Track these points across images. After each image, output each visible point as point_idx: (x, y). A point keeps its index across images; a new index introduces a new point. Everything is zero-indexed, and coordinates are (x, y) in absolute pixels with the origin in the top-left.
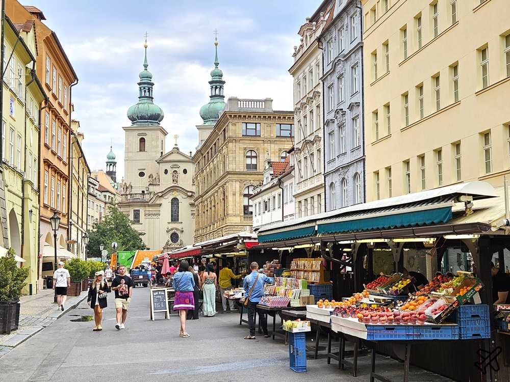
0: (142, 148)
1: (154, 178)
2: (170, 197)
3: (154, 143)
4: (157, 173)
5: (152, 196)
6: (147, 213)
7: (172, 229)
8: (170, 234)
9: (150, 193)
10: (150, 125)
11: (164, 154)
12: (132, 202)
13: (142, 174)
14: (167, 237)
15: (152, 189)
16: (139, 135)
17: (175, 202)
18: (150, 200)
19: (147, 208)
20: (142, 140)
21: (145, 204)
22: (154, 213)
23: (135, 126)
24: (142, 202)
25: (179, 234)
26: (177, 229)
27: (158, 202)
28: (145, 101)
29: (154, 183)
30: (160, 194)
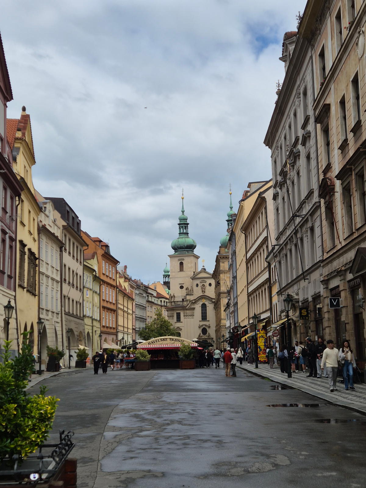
0: (181, 269)
1: (189, 290)
2: (200, 303)
3: (190, 265)
4: (191, 287)
5: (188, 302)
6: (186, 314)
7: (202, 325)
8: (201, 329)
9: (187, 301)
10: (187, 253)
11: (195, 273)
12: (175, 307)
13: (182, 287)
14: (199, 331)
15: (188, 297)
16: (179, 260)
17: (204, 306)
18: (187, 306)
19: (186, 312)
20: (181, 264)
21: (184, 308)
22: (190, 314)
23: (176, 254)
24: (182, 307)
25: (208, 329)
26: (206, 325)
27: (192, 307)
28: (183, 236)
29: (190, 294)
30: (193, 301)
